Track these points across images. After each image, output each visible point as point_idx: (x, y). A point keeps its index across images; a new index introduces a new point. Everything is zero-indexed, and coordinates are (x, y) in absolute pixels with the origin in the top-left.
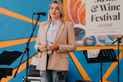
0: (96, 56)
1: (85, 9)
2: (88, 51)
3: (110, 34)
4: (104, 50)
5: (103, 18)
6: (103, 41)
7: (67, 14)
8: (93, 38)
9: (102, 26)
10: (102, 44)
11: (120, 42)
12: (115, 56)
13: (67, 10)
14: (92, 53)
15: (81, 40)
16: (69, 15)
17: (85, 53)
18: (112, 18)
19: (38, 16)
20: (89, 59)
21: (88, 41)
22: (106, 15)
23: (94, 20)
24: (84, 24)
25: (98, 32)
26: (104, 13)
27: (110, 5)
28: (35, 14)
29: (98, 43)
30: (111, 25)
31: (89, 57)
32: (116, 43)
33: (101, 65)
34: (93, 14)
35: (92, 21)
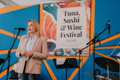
0: (63, 64)
1: (56, 28)
2: (57, 59)
3: (74, 47)
4: (69, 59)
5: (69, 35)
6: (69, 53)
7: (42, 31)
8: (62, 50)
9: (69, 41)
10: (68, 55)
11: (81, 53)
12: (77, 63)
13: (42, 28)
14: (60, 61)
15: (52, 51)
16: (44, 32)
17: (55, 60)
18: (76, 35)
19: (18, 30)
20: (58, 65)
21: (58, 52)
22: (72, 33)
23: (63, 36)
24: (55, 39)
25: (66, 46)
26: (71, 31)
27: (75, 26)
28: (16, 29)
29: (65, 54)
30: (75, 41)
31: (58, 63)
32: (78, 54)
33: (67, 70)
34: (62, 32)
35: (61, 37)
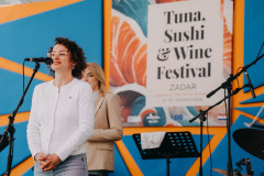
1: (145, 56)
2: (142, 135)
3: (193, 104)
5: (179, 73)
6: (178, 118)
8: (161, 111)
9: (177, 88)
10: (176, 123)
11: (205, 119)
12: (194, 145)
14: (150, 139)
15: (137, 114)
16: (116, 66)
18: (197, 72)
21: (151, 116)
22: (185, 68)
23: (163, 76)
24: (143, 84)
25: (171, 100)
26: (182, 62)
27: (194, 49)
28: (28, 60)
29: (169, 121)
30: (194, 87)
32: (198, 121)
34: (161, 64)
35: (159, 77)
